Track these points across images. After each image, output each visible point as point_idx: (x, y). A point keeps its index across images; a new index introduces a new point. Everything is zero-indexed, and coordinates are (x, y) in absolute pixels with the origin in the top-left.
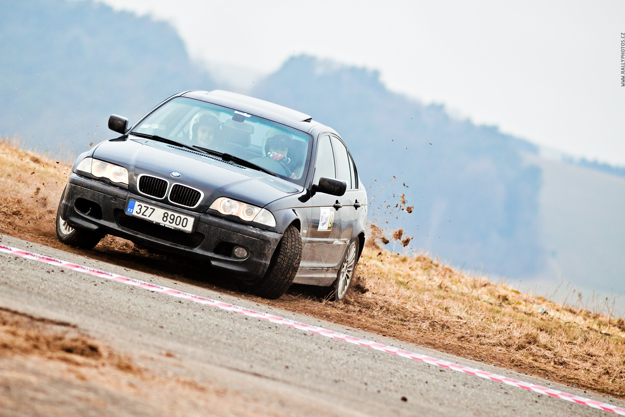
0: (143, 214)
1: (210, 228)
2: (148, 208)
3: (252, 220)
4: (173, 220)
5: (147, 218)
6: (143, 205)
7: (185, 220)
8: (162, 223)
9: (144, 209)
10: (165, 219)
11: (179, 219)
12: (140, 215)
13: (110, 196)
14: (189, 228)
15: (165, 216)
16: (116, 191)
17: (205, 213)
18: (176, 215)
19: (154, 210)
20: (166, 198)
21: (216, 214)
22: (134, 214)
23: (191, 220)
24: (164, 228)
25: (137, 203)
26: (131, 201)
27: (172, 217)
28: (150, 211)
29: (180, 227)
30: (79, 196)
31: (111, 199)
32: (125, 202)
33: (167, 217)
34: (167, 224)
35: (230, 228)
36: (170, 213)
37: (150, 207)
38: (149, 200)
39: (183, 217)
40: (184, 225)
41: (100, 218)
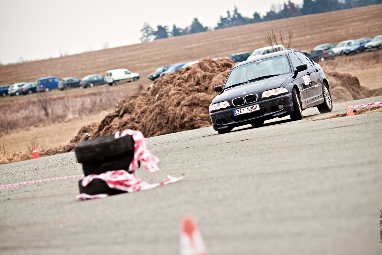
0: (240, 113)
1: (265, 104)
2: (241, 110)
3: (278, 94)
4: (252, 109)
5: (242, 113)
6: (239, 110)
7: (256, 107)
8: (249, 112)
9: (240, 111)
10: (249, 110)
11: (253, 107)
12: (240, 114)
13: (226, 113)
14: (258, 109)
15: (248, 109)
16: (227, 110)
17: (261, 100)
18: (252, 107)
19: (243, 109)
20: (245, 103)
21: (265, 99)
22: (237, 114)
23: (258, 105)
24: (250, 113)
25: (236, 110)
26: (234, 111)
27: (251, 108)
28: (242, 110)
29: (255, 110)
30: (216, 119)
31: (227, 114)
32: (232, 112)
33: (249, 109)
34: (250, 111)
35: (272, 101)
36: (249, 107)
37: (241, 109)
38: (240, 107)
39: (254, 106)
40: (256, 108)
41: (227, 123)
